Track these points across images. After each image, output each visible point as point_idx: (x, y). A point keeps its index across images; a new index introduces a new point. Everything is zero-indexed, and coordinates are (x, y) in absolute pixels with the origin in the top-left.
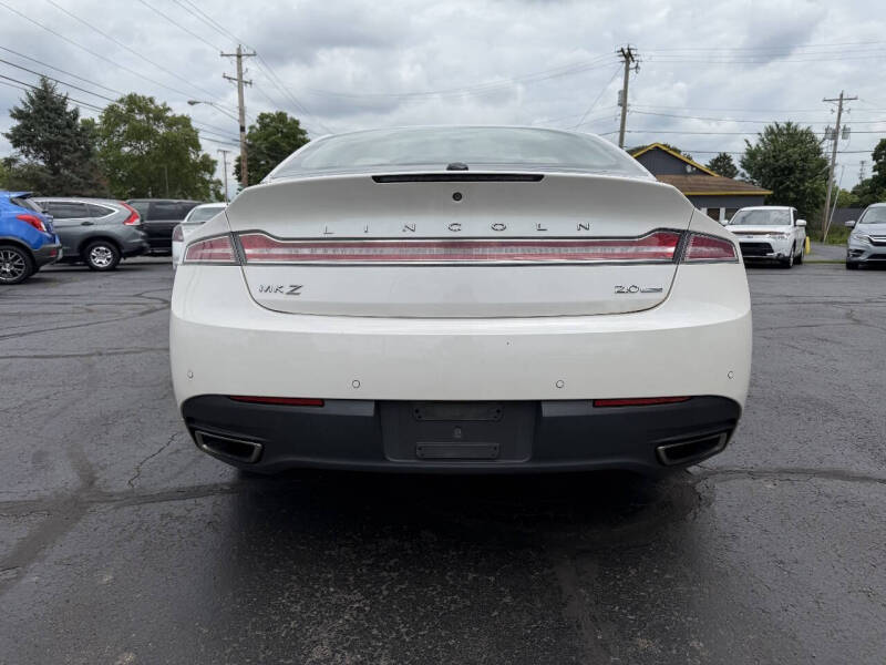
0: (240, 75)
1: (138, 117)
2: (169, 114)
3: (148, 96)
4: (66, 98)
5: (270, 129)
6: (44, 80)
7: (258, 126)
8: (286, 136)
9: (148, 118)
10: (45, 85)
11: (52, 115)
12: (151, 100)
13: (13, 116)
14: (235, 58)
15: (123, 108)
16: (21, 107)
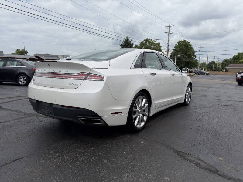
0: (169, 32)
1: (148, 44)
2: (155, 43)
3: (151, 39)
4: (131, 41)
5: (181, 45)
6: (127, 37)
7: (178, 44)
8: (185, 47)
9: (150, 44)
10: (127, 38)
11: (128, 45)
12: (151, 40)
13: (120, 46)
14: (168, 27)
15: (145, 42)
16: (122, 44)
